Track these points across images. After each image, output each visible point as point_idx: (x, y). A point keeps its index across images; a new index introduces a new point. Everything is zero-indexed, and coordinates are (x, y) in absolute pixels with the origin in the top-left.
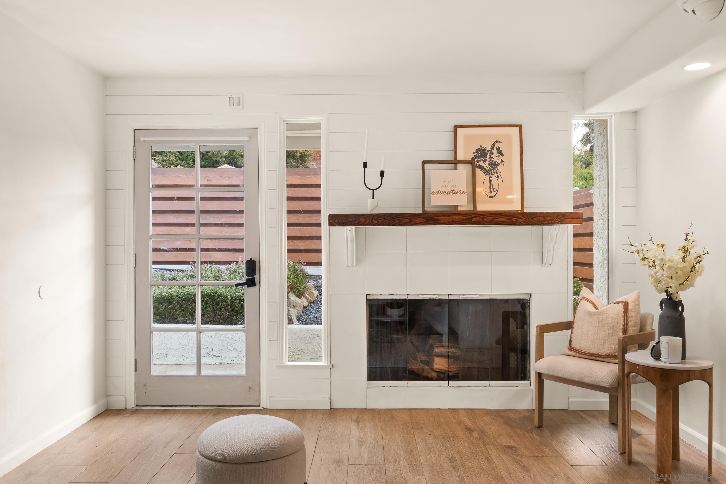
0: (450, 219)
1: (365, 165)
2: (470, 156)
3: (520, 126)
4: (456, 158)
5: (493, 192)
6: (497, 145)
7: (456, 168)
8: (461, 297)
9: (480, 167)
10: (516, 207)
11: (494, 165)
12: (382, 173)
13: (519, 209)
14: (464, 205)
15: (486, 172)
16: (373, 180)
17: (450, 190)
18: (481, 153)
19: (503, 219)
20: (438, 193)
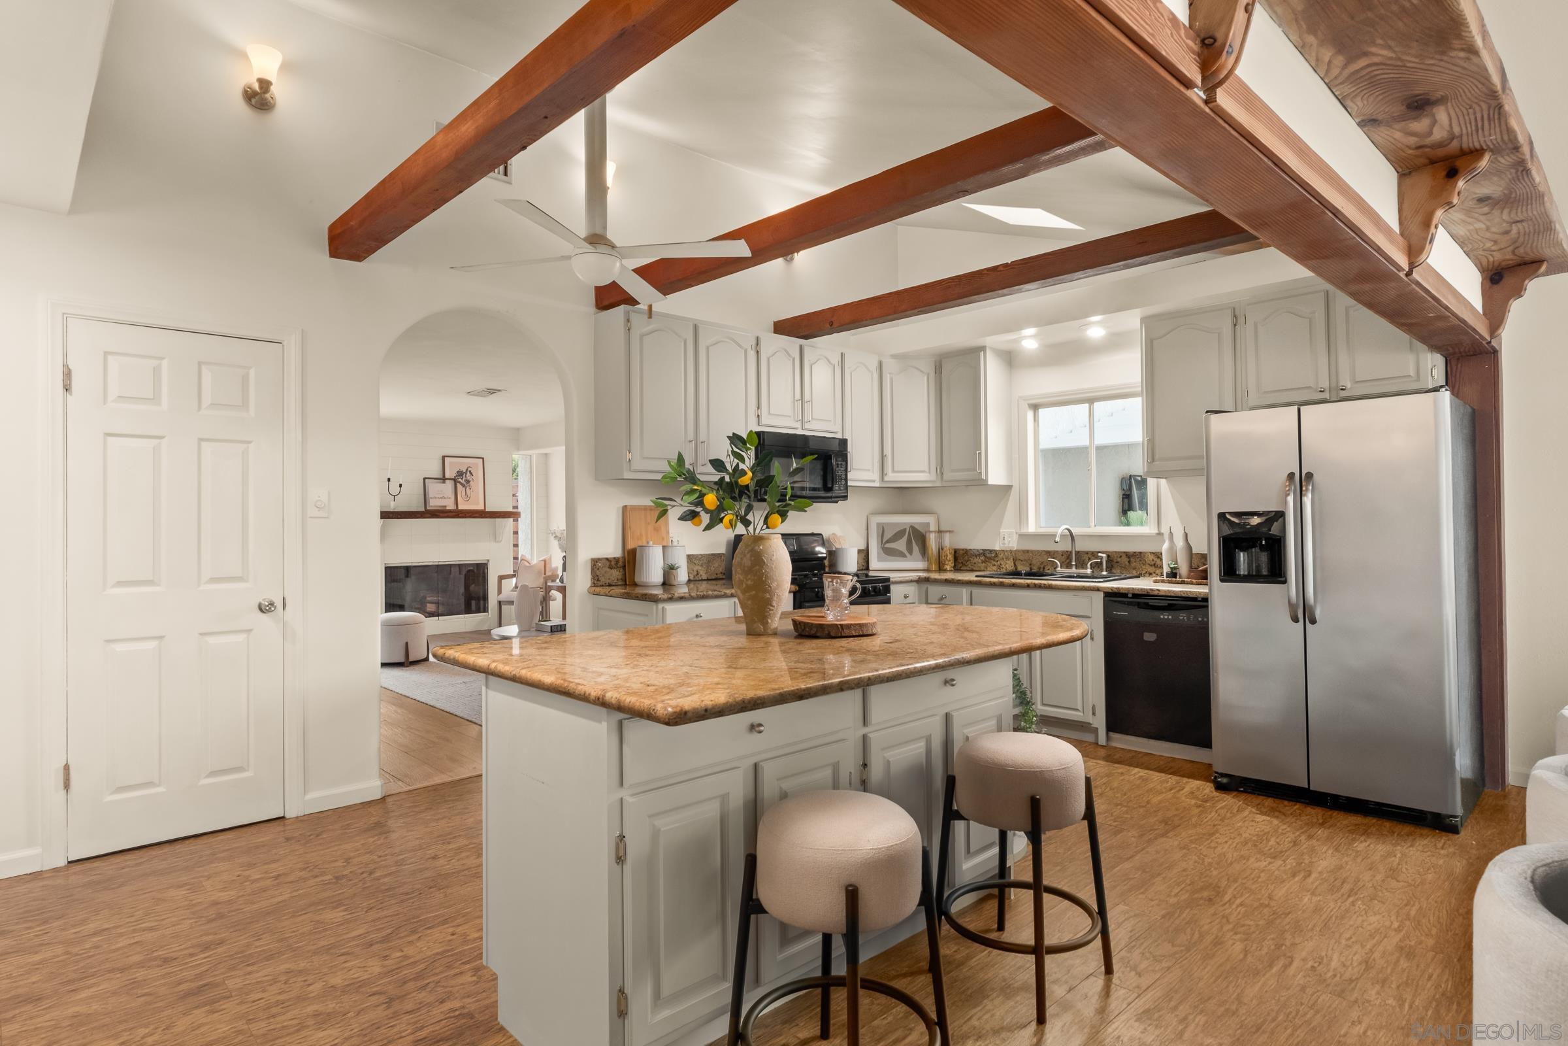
0: (446, 515)
1: (389, 480)
2: (453, 475)
3: (483, 459)
4: (444, 476)
5: (467, 498)
6: (469, 469)
7: (444, 482)
8: (447, 563)
9: (460, 482)
10: (481, 507)
11: (468, 482)
12: (401, 486)
13: (483, 508)
14: (451, 506)
15: (463, 485)
16: (395, 489)
17: (441, 496)
18: (460, 474)
19: (477, 515)
20: (434, 498)
